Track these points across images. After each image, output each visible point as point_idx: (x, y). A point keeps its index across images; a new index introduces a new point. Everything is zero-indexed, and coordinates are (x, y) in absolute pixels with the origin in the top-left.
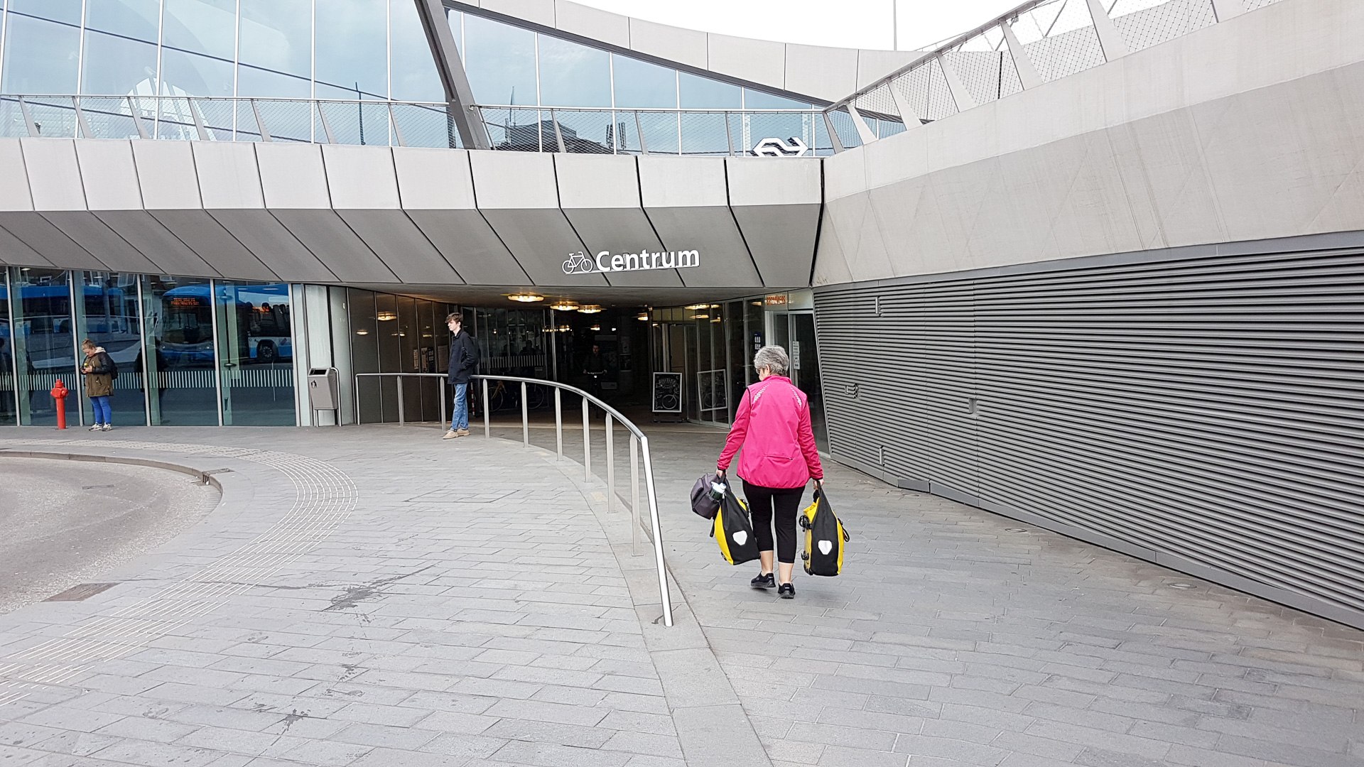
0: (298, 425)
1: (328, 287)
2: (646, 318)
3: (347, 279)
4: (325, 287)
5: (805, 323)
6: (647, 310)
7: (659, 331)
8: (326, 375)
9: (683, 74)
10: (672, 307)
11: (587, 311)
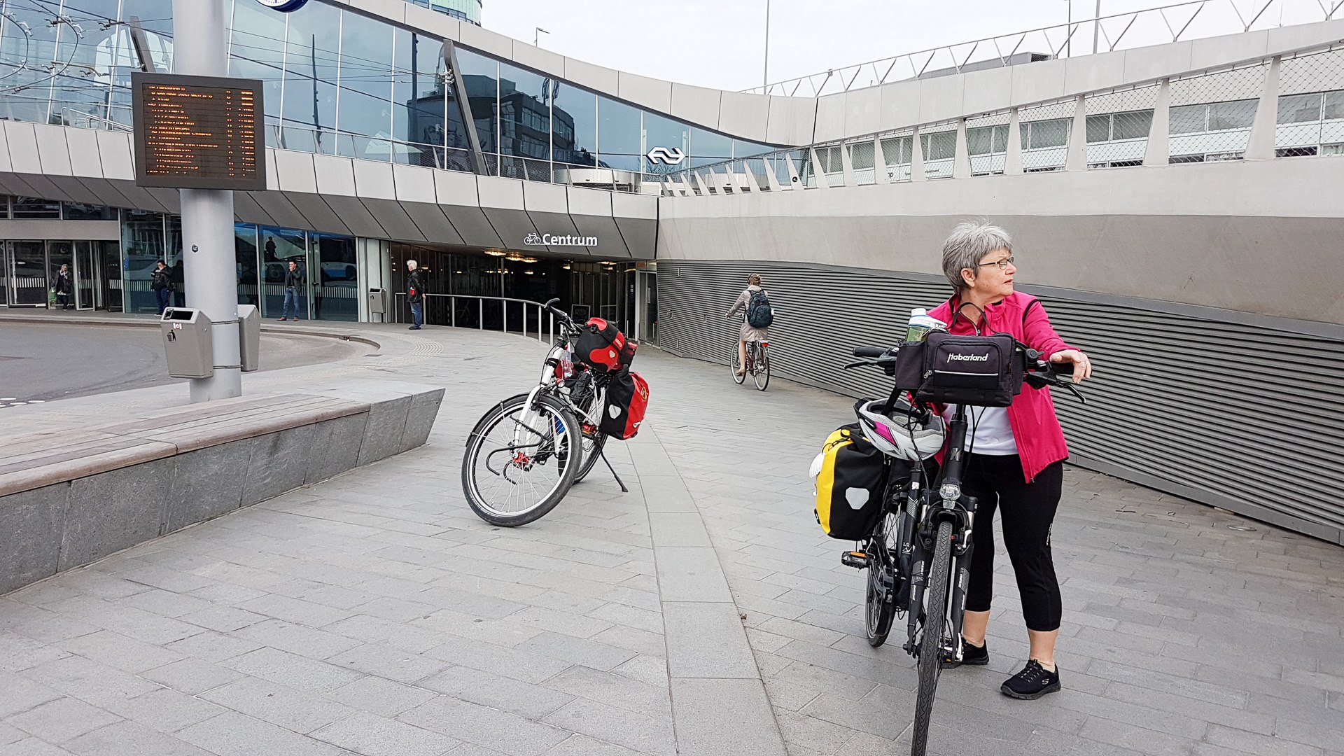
0: (359, 321)
1: (380, 240)
2: (568, 268)
3: (394, 237)
4: (378, 241)
5: (652, 277)
6: (569, 262)
7: (577, 276)
8: (380, 293)
9: (601, 97)
10: (586, 263)
11: (527, 261)
